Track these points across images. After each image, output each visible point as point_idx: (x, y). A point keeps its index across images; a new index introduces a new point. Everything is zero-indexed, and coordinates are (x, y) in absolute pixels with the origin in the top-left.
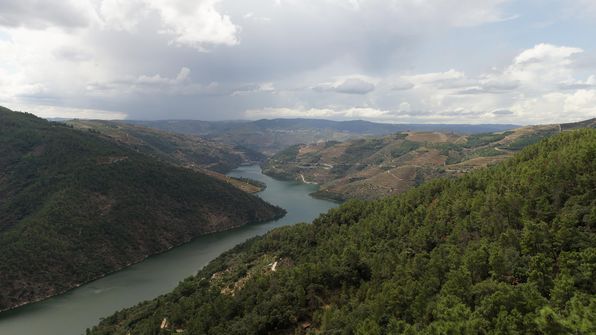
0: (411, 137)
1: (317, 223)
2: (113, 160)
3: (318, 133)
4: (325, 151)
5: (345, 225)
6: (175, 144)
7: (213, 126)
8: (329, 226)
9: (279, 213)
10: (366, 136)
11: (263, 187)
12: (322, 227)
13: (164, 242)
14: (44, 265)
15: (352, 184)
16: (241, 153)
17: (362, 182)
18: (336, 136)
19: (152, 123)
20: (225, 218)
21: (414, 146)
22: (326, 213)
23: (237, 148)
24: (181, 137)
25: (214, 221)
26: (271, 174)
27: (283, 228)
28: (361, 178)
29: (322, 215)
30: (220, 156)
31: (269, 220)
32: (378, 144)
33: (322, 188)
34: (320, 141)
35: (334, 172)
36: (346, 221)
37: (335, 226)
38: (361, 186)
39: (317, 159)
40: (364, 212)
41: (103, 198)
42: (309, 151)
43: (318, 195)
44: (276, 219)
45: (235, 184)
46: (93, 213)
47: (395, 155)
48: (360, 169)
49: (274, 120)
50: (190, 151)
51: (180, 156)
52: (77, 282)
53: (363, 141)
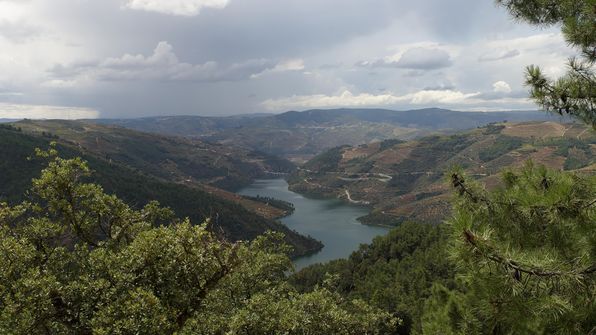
0: (509, 130)
1: (355, 257)
3: (372, 129)
4: (381, 155)
6: (163, 151)
7: (219, 123)
8: (374, 261)
9: (312, 247)
10: (441, 131)
11: (288, 209)
15: (421, 202)
16: (258, 161)
17: (436, 199)
18: (397, 132)
19: (135, 122)
21: (515, 143)
22: (370, 243)
23: (252, 155)
24: (173, 142)
26: (301, 191)
28: (434, 194)
29: (363, 247)
30: (229, 166)
32: (459, 142)
33: (376, 209)
34: (375, 140)
35: (394, 186)
36: (398, 255)
37: (381, 262)
38: (435, 205)
39: (368, 167)
40: (424, 242)
42: (357, 155)
43: (369, 221)
44: (309, 254)
45: (248, 206)
47: (485, 157)
48: (434, 179)
49: (307, 113)
50: (186, 160)
51: (171, 168)
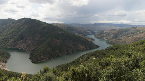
0: (138, 28)
1: (106, 49)
2: (60, 32)
3: (110, 27)
4: (111, 32)
5: (113, 51)
6: (74, 29)
7: (83, 25)
8: (109, 50)
9: (98, 47)
10: (124, 28)
11: (94, 40)
12: (107, 51)
13: (70, 51)
14: (46, 53)
15: (118, 41)
16: (89, 32)
17: (121, 40)
18: (115, 28)
19: (69, 24)
20: (84, 47)
21: (139, 31)
22: (109, 47)
23: (88, 30)
24: (75, 28)
25: (82, 47)
26: (96, 37)
27: (97, 50)
28: (121, 39)
29: (107, 48)
30: (84, 32)
31: (95, 48)
32: (127, 30)
33: (110, 41)
34: (110, 29)
35: (113, 37)
36: (114, 50)
37: (111, 51)
38: (121, 41)
39: (109, 34)
40: (119, 48)
41: (58, 40)
42: (107, 32)
43: (108, 43)
44: (97, 48)
45: (87, 39)
46: (56, 43)
47: (132, 33)
48: (121, 37)
49: (98, 24)
50: (77, 31)
51: (75, 32)
52: (52, 58)
53: (122, 29)
